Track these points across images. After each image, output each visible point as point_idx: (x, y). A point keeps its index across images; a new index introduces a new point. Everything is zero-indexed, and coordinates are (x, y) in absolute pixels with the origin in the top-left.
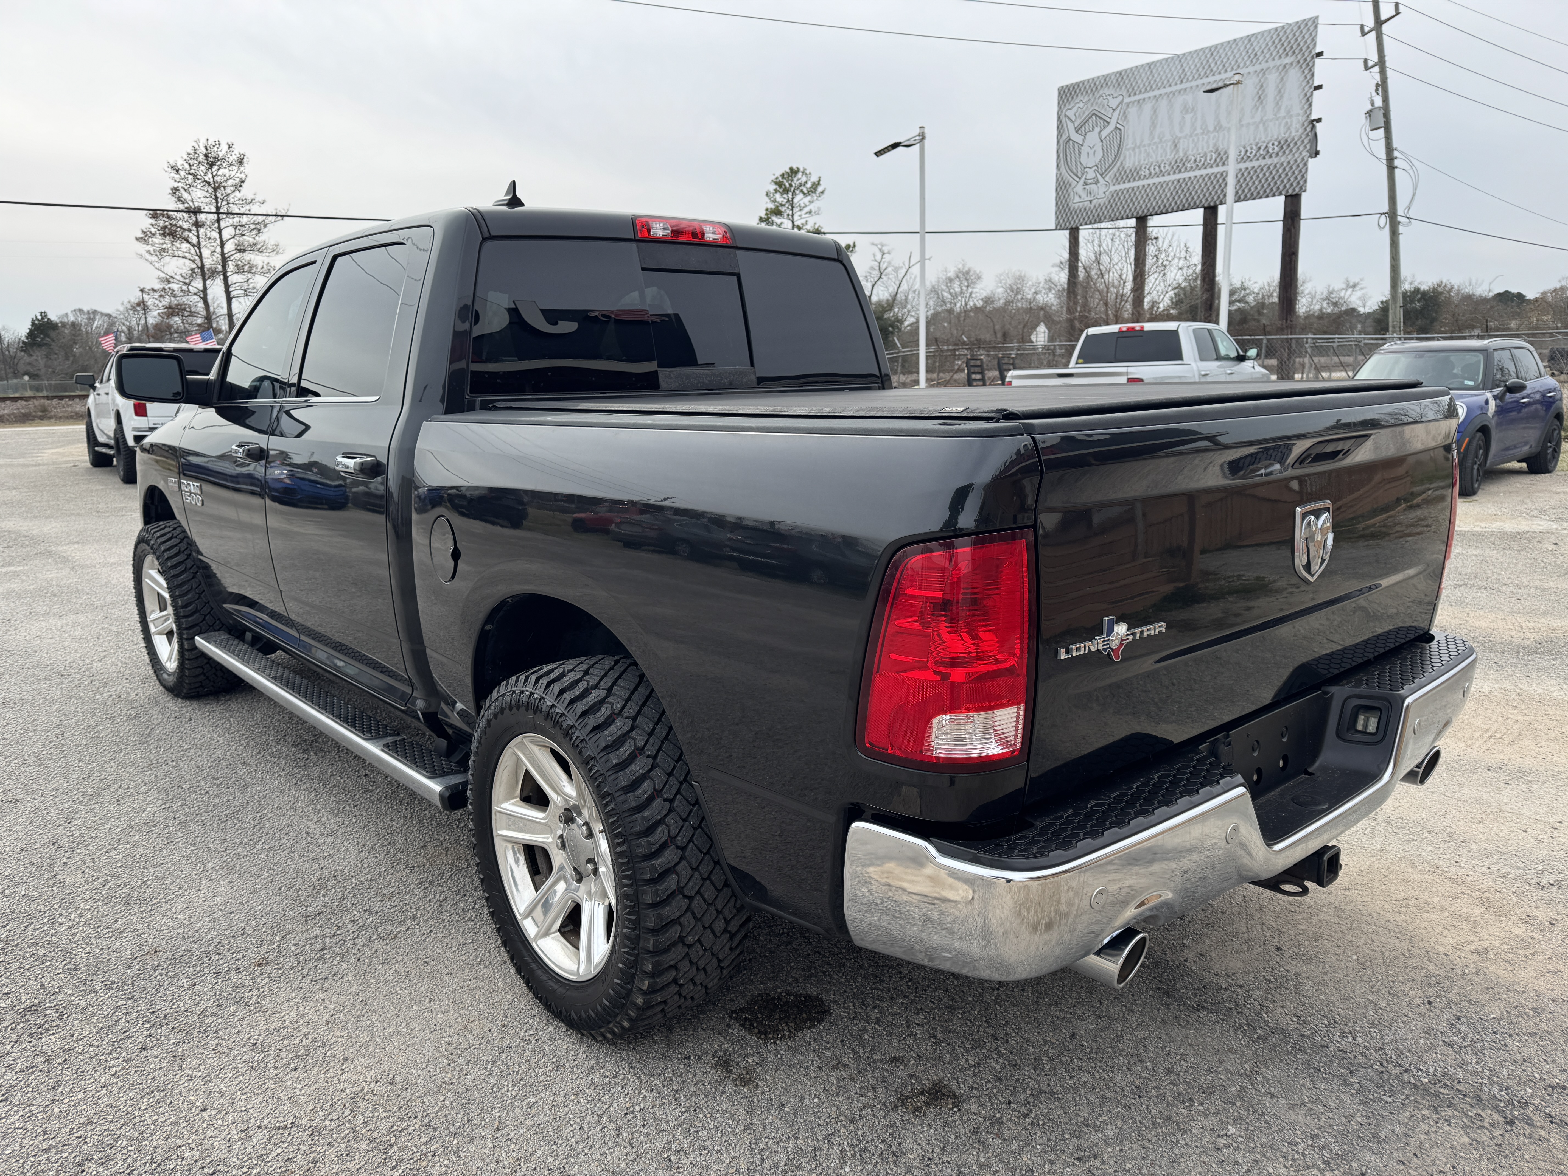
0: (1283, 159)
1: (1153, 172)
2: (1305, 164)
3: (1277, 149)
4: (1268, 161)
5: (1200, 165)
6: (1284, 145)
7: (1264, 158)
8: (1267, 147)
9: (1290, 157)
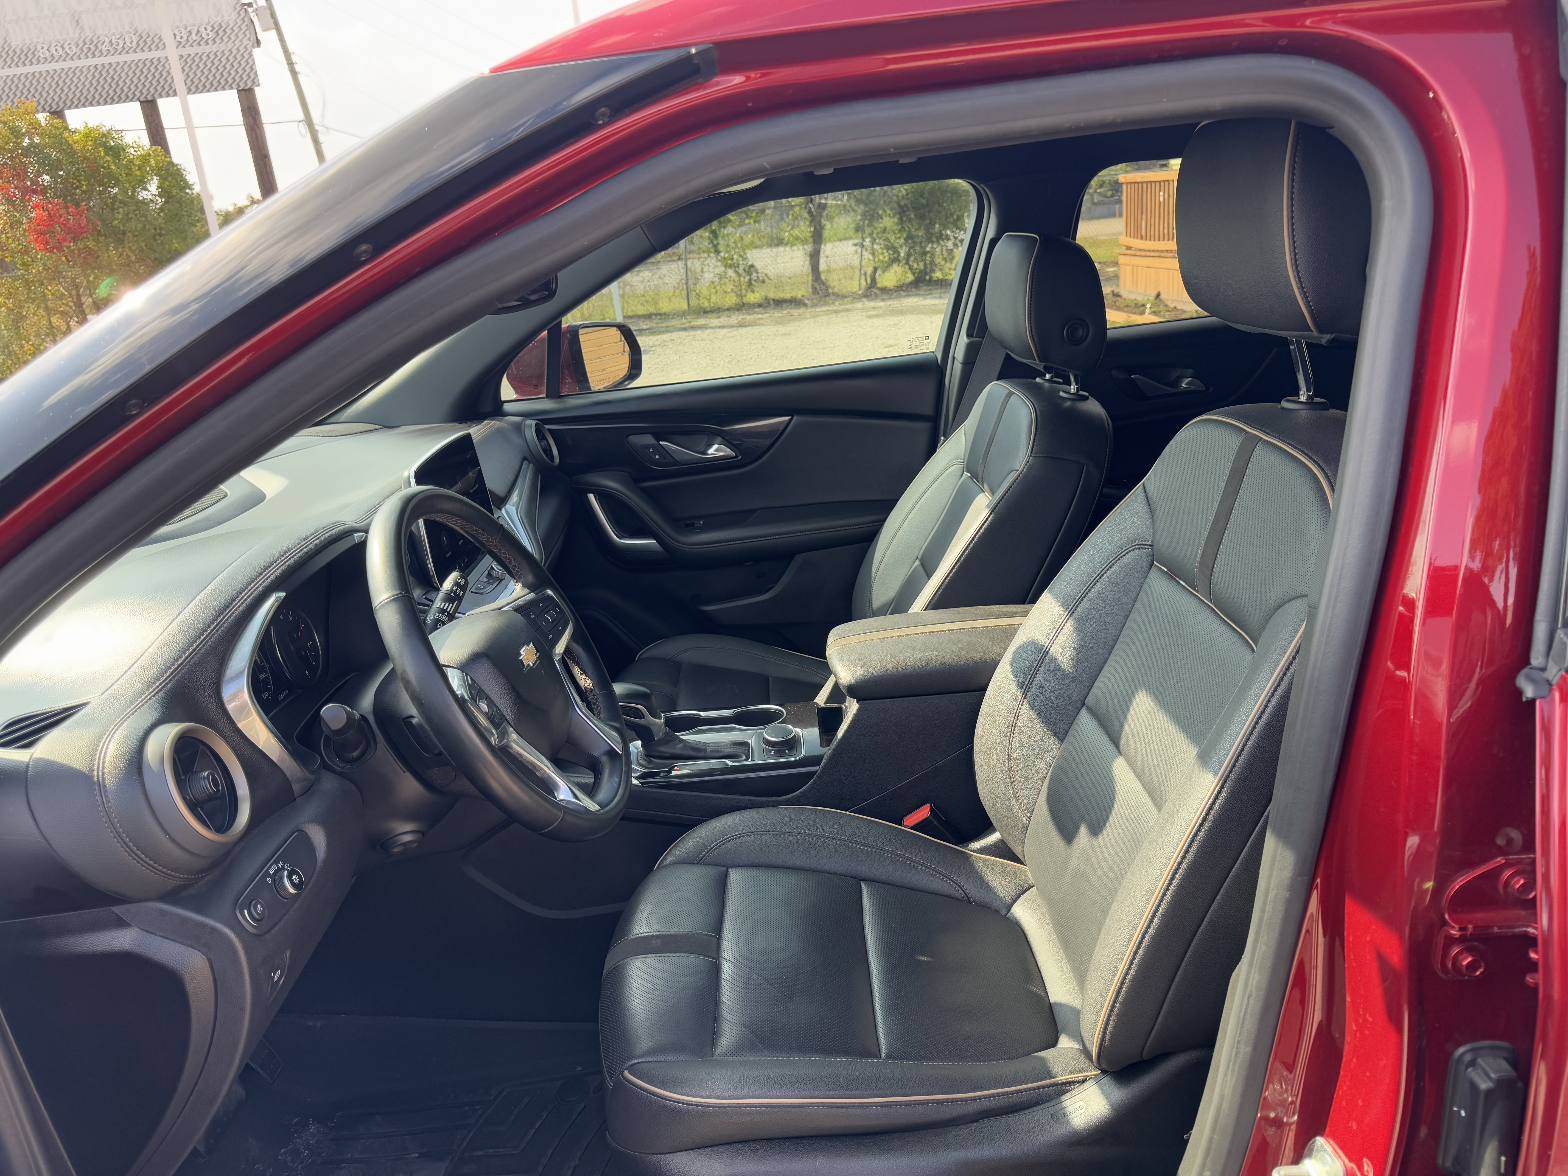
0: (222, 47)
1: (56, 54)
2: (250, 54)
3: (211, 34)
4: (205, 49)
5: (119, 48)
6: (219, 30)
7: (199, 44)
8: (198, 31)
9: (230, 45)
